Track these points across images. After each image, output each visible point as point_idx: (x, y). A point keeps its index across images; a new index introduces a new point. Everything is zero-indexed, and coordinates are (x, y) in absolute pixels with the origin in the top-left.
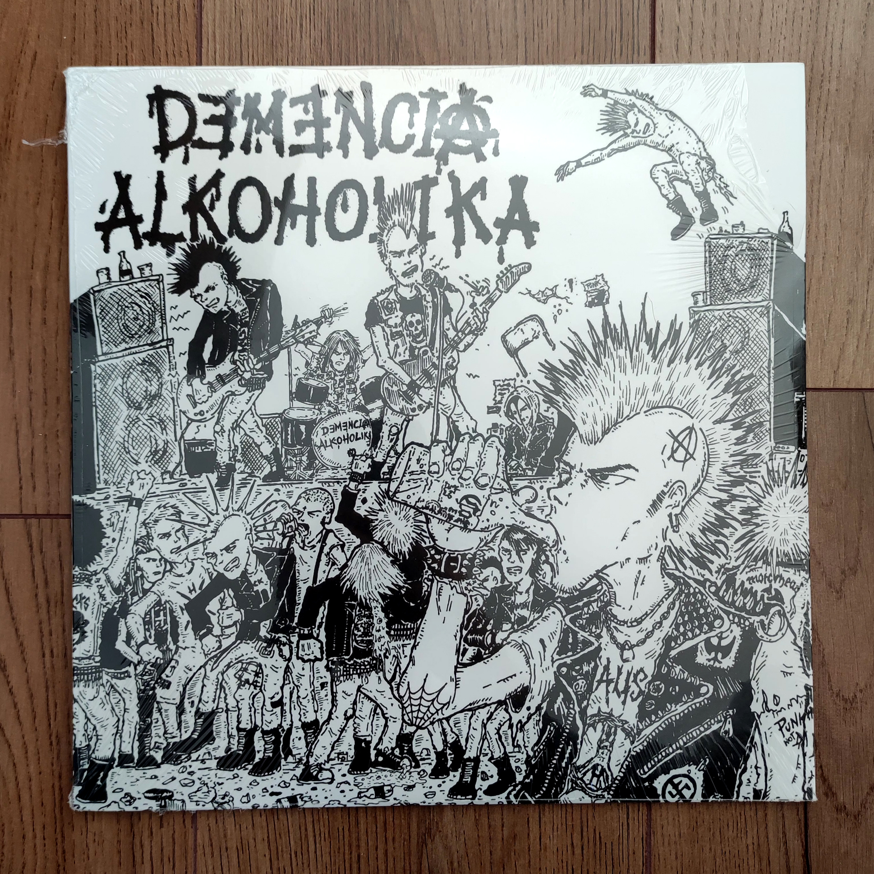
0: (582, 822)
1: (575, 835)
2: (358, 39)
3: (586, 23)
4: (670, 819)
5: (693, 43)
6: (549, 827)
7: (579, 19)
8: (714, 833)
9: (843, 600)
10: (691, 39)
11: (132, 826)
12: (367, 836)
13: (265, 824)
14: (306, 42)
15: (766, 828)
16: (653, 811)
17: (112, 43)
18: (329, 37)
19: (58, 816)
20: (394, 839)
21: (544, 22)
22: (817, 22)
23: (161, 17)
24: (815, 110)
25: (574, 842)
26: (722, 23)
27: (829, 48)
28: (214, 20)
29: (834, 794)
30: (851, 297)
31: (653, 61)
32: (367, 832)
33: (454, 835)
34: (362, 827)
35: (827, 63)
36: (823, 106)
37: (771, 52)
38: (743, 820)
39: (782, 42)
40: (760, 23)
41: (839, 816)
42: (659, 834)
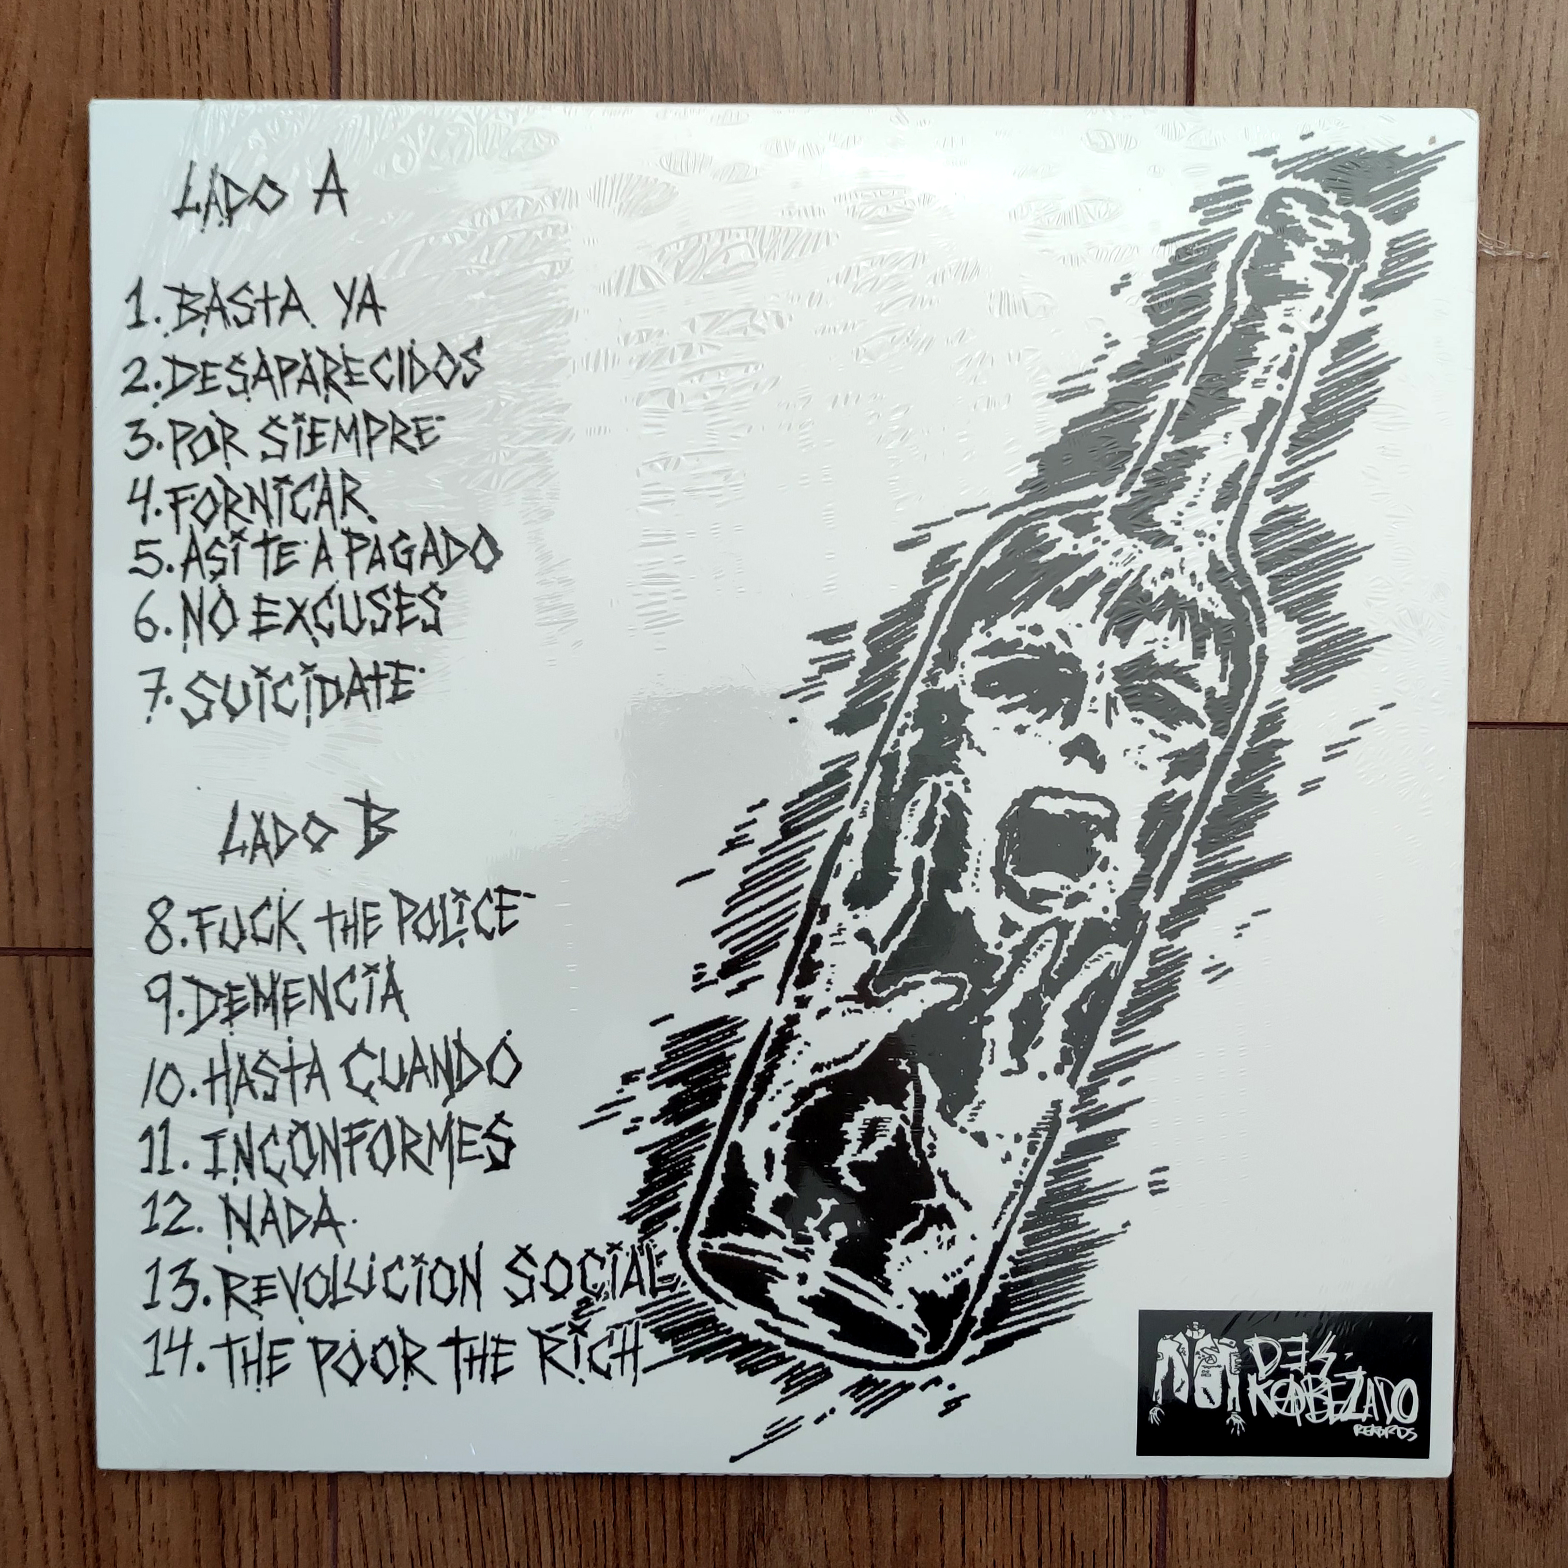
0: (1039, 1515)
1: (1027, 1538)
2: (634, 57)
3: (1064, 29)
4: (1202, 1511)
5: (1267, 67)
6: (979, 1523)
7: (1051, 20)
8: (1281, 1537)
9: (1528, 1113)
10: (1263, 59)
11: (220, 1514)
12: (648, 1535)
13: (461, 1512)
14: (535, 67)
15: (1378, 1528)
16: (1170, 1494)
17: (173, 68)
18: (579, 55)
19: (87, 1494)
20: (696, 1541)
21: (986, 27)
22: (1503, 28)
23: (263, 18)
24: (1496, 197)
25: (1025, 1549)
26: (1322, 29)
27: (1524, 76)
28: (363, 25)
29: (1504, 1469)
30: (1557, 551)
31: (1190, 101)
32: (647, 1528)
33: (806, 1535)
34: (639, 1519)
35: (1521, 106)
36: (1511, 188)
37: (1416, 84)
38: (1335, 1513)
39: (1436, 65)
40: (1395, 30)
41: (1513, 1510)
42: (1181, 1538)
